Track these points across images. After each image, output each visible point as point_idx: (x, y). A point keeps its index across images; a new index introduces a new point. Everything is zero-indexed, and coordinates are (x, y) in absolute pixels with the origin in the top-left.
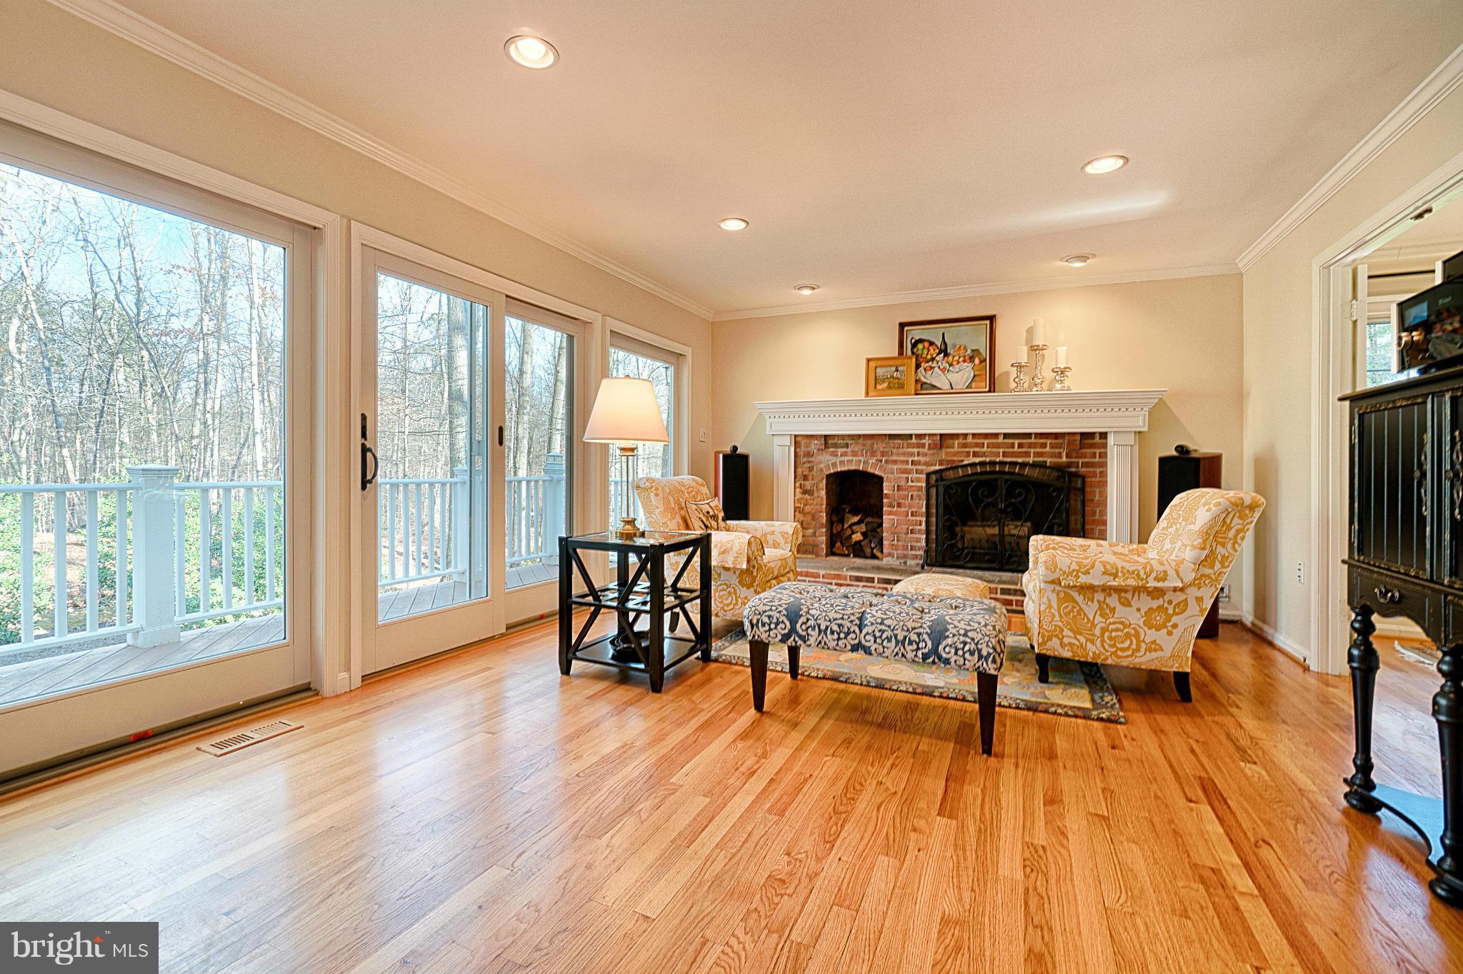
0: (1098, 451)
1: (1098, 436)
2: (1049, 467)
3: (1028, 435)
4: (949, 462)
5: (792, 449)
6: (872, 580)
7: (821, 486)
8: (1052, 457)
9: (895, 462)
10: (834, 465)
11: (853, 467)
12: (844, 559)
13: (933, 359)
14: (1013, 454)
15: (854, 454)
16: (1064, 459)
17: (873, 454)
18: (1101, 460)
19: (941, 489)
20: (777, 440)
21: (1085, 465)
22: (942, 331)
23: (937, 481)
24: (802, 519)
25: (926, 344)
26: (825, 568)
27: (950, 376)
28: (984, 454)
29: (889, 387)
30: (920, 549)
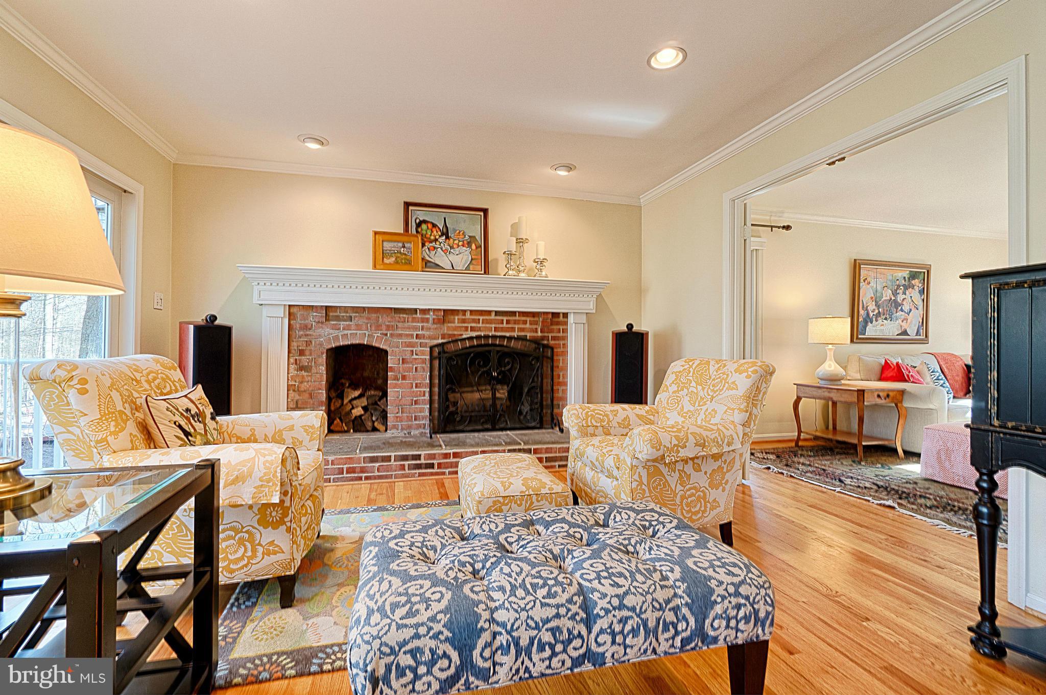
0: (561, 328)
1: (561, 315)
2: (529, 341)
3: (513, 313)
4: (450, 336)
5: (286, 321)
6: (388, 459)
7: (320, 360)
8: (531, 332)
9: (400, 336)
10: (336, 338)
11: (357, 341)
12: (345, 437)
13: (436, 240)
14: (502, 329)
15: (358, 327)
16: (539, 334)
17: (378, 327)
18: (564, 335)
19: (444, 361)
20: (265, 311)
21: (554, 338)
22: (444, 215)
23: (439, 353)
24: (297, 397)
25: (430, 226)
26: (334, 453)
27: (451, 257)
28: (479, 329)
29: (396, 262)
30: (423, 418)
